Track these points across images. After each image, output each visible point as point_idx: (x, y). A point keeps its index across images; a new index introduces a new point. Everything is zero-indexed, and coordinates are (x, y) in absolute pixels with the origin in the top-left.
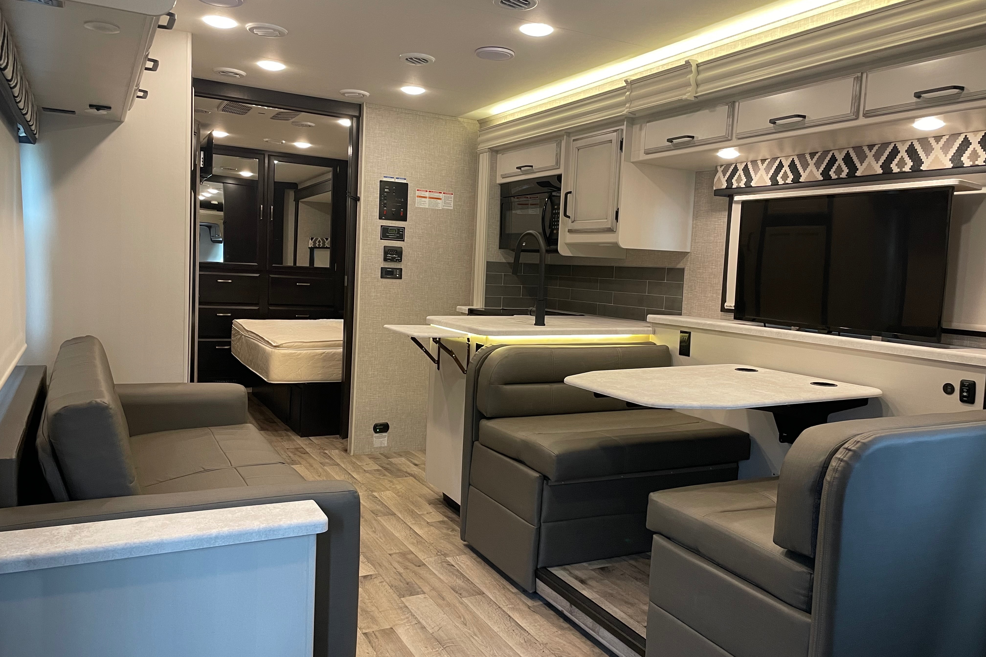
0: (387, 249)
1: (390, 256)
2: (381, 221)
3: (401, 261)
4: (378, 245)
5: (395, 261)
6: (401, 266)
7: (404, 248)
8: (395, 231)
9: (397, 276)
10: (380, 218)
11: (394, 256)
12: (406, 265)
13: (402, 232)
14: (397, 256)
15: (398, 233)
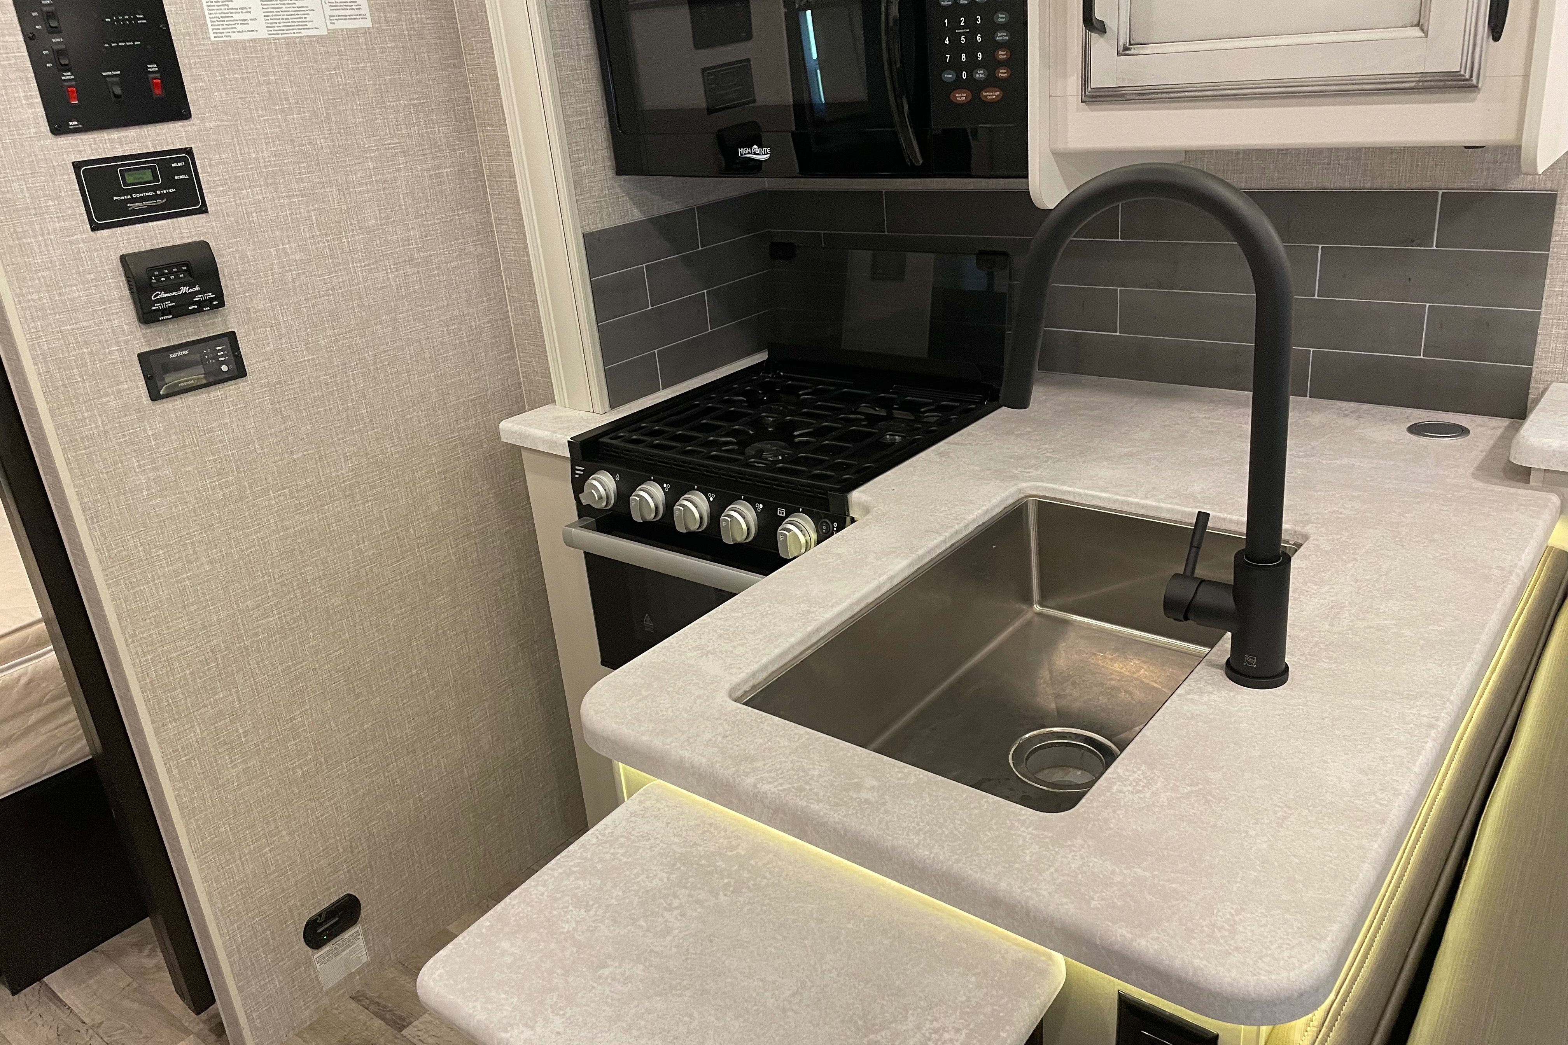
0: (139, 270)
1: (163, 295)
2: (65, 141)
3: (222, 304)
4: (92, 259)
5: (193, 312)
6: (225, 322)
7: (216, 239)
8: (149, 172)
9: (224, 368)
10: (58, 127)
11: (184, 289)
12: (248, 314)
13: (185, 170)
14: (197, 289)
15: (169, 182)
